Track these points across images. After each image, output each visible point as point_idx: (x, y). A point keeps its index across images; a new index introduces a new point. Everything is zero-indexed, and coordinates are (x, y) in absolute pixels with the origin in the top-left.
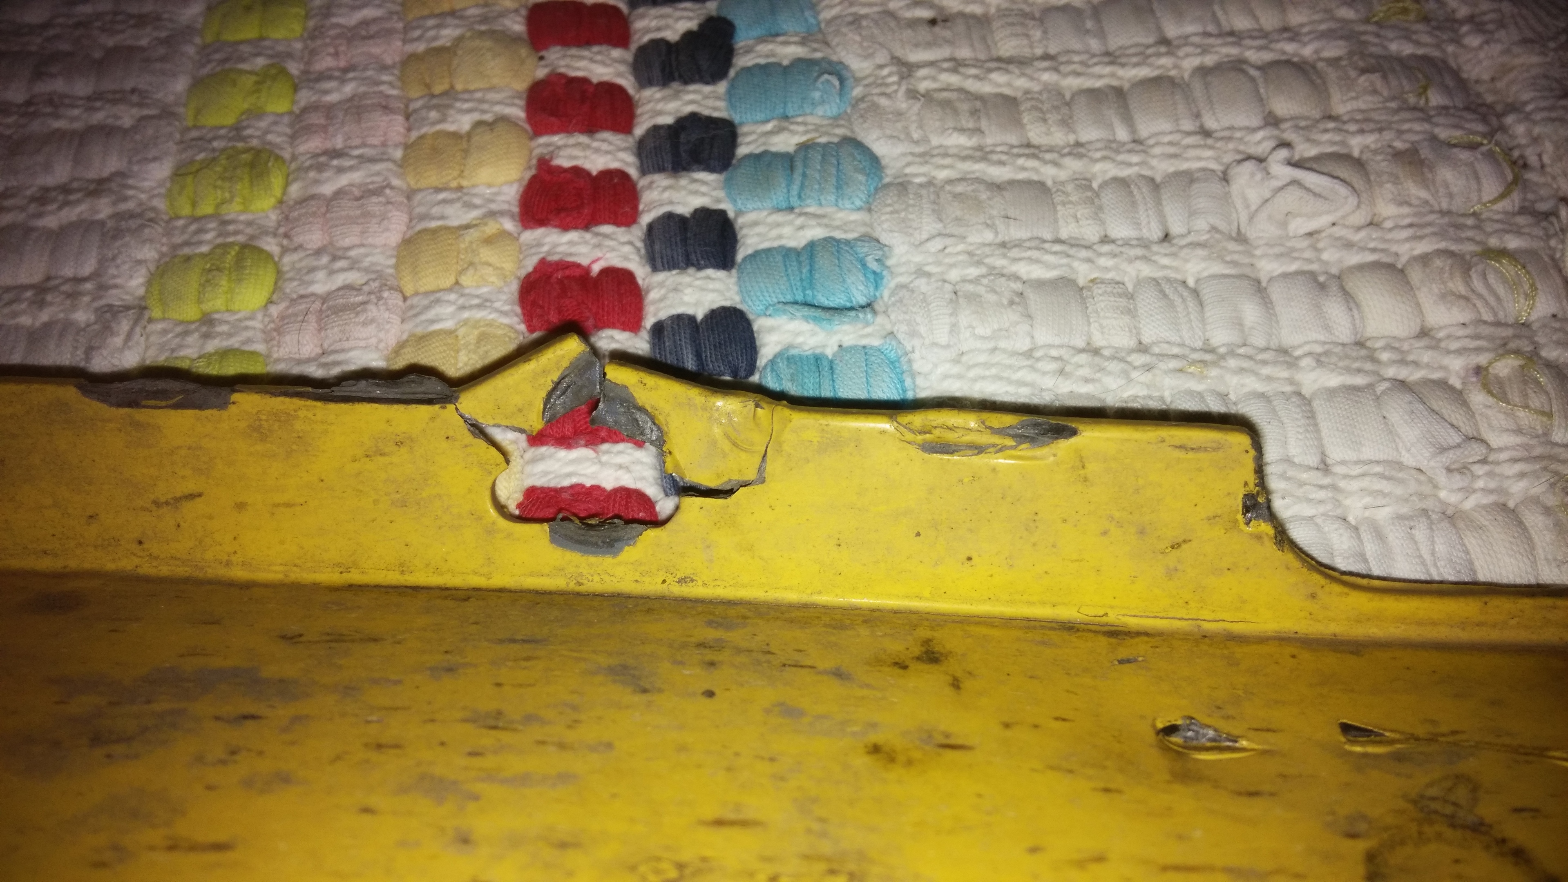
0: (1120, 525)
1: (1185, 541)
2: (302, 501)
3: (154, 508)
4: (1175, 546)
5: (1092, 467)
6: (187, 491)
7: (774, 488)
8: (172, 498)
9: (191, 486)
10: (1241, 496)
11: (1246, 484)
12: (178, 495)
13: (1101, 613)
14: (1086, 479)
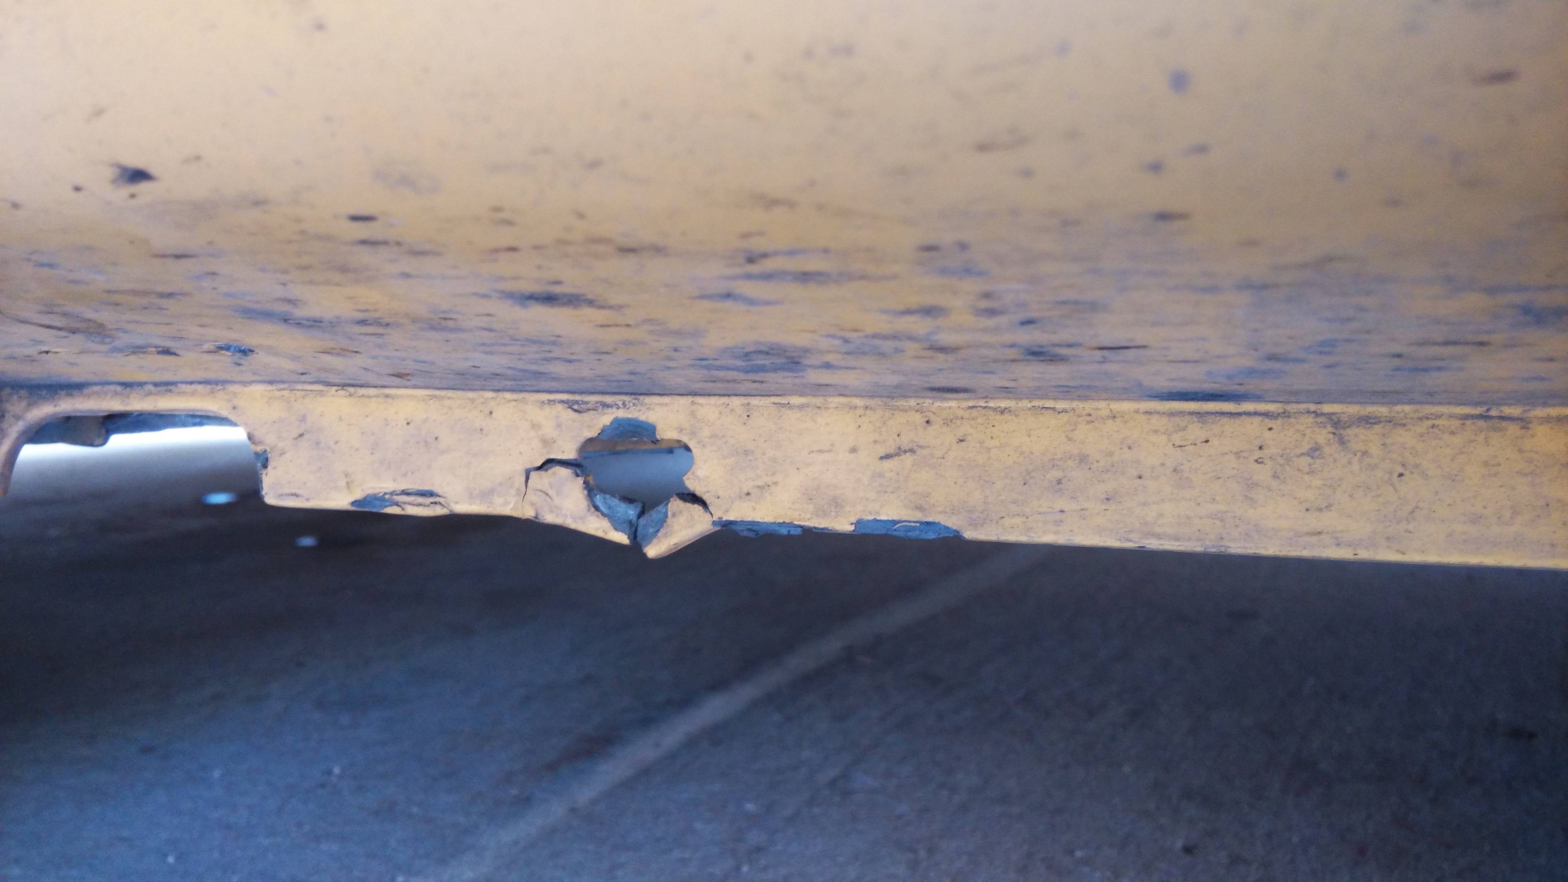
0: (329, 448)
1: (297, 439)
2: (812, 455)
3: (915, 448)
4: (301, 435)
5: (343, 483)
6: (890, 461)
7: (520, 467)
8: (901, 455)
9: (887, 464)
10: (269, 467)
11: (267, 474)
12: (897, 458)
13: (339, 391)
14: (346, 476)
